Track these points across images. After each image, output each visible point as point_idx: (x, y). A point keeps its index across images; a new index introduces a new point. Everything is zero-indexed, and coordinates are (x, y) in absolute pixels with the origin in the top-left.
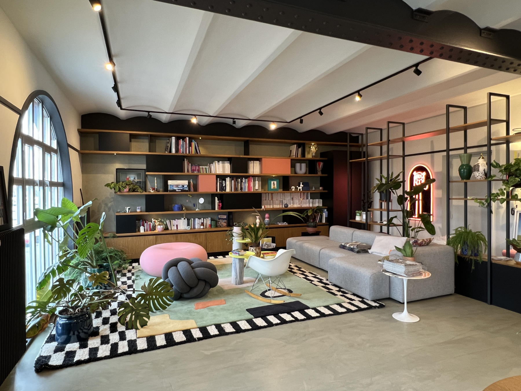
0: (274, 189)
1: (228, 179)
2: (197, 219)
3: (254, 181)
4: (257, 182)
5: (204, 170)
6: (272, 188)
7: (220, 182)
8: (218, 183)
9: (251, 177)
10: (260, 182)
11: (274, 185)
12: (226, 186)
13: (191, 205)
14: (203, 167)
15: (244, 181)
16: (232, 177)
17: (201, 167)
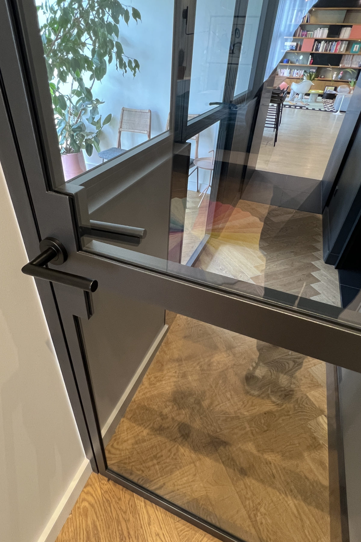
0: (355, 52)
1: (323, 42)
2: (296, 70)
3: (342, 44)
4: (343, 45)
5: (310, 34)
6: (354, 51)
7: (317, 45)
8: (315, 45)
9: (340, 41)
10: (346, 46)
11: (356, 48)
12: (319, 48)
13: (295, 60)
14: (310, 33)
15: (333, 44)
16: (326, 41)
17: (308, 32)
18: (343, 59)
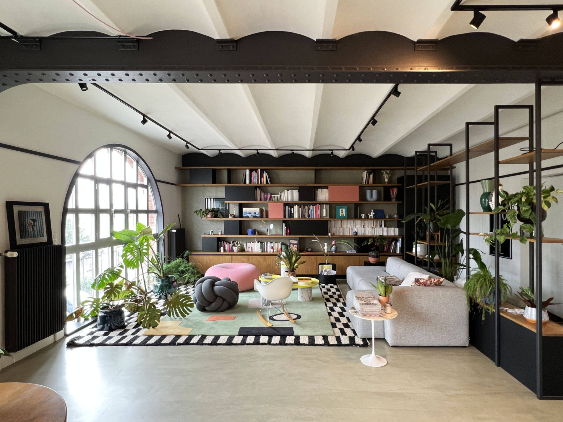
0: (342, 217)
1: (296, 207)
2: (269, 243)
4: (324, 209)
5: (276, 198)
6: (340, 215)
7: (288, 210)
9: (318, 205)
10: (328, 210)
11: (342, 212)
12: (294, 213)
13: (264, 229)
15: (311, 209)
16: (300, 205)
17: (273, 196)
18: (329, 225)
